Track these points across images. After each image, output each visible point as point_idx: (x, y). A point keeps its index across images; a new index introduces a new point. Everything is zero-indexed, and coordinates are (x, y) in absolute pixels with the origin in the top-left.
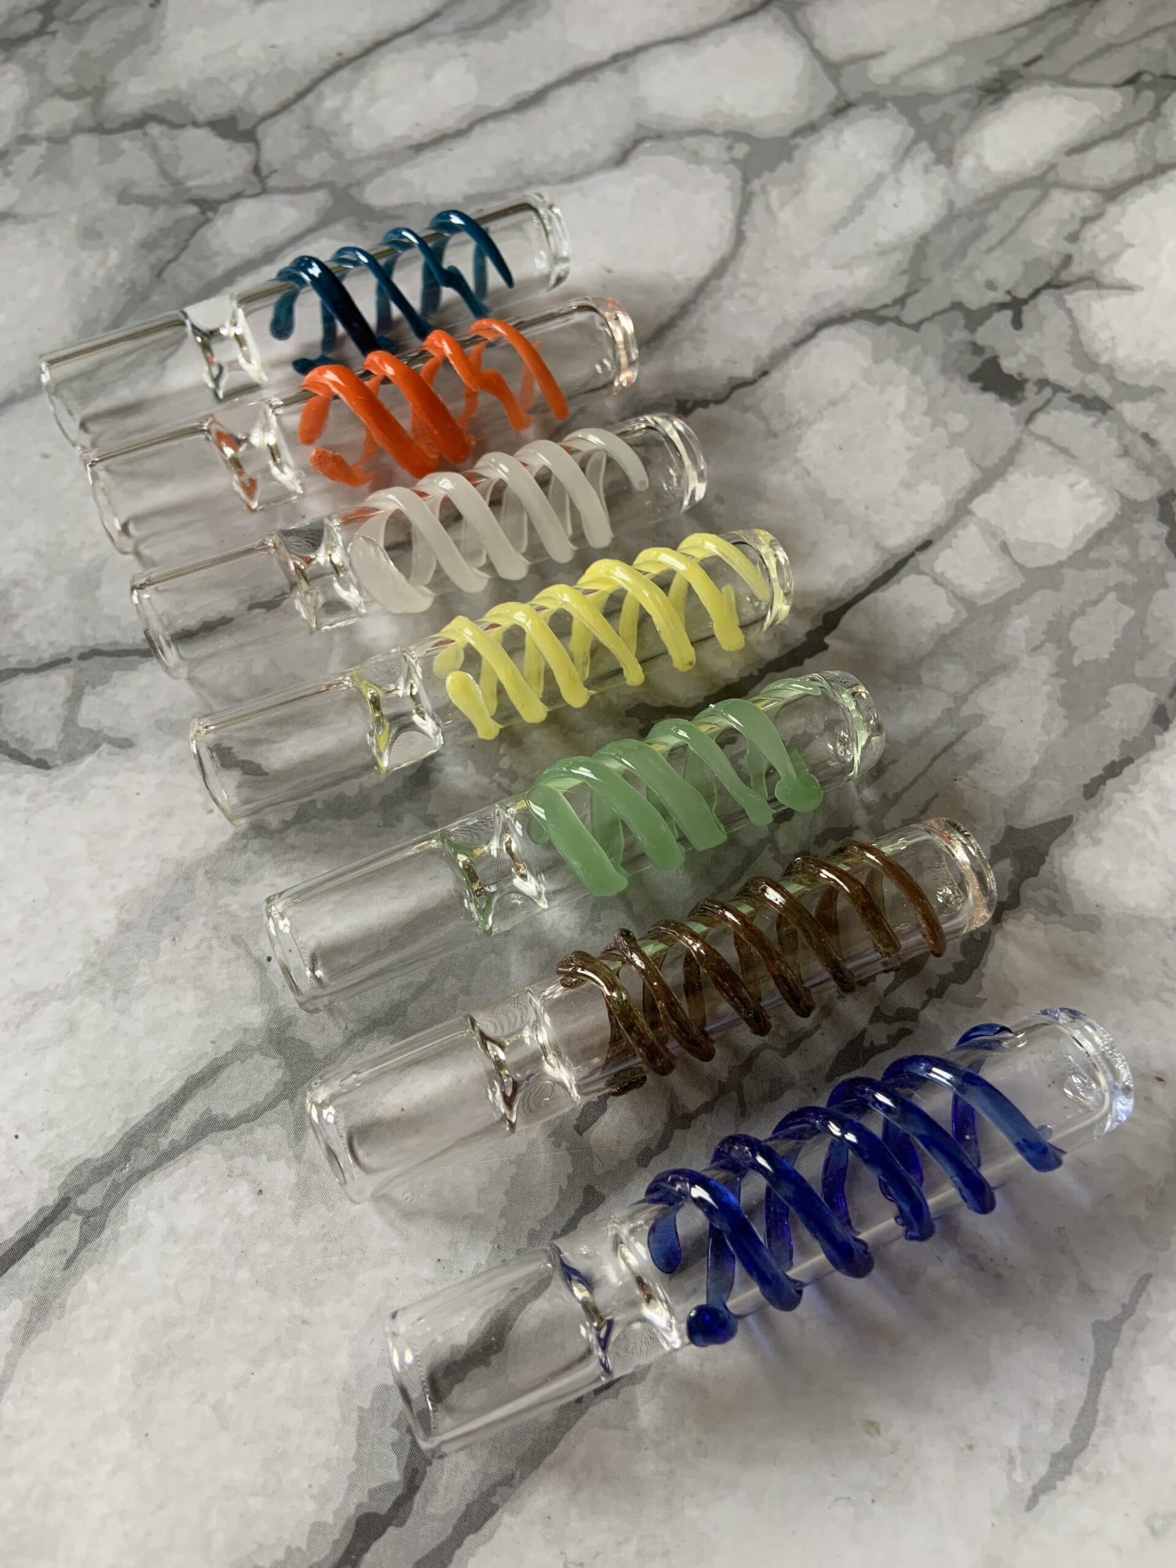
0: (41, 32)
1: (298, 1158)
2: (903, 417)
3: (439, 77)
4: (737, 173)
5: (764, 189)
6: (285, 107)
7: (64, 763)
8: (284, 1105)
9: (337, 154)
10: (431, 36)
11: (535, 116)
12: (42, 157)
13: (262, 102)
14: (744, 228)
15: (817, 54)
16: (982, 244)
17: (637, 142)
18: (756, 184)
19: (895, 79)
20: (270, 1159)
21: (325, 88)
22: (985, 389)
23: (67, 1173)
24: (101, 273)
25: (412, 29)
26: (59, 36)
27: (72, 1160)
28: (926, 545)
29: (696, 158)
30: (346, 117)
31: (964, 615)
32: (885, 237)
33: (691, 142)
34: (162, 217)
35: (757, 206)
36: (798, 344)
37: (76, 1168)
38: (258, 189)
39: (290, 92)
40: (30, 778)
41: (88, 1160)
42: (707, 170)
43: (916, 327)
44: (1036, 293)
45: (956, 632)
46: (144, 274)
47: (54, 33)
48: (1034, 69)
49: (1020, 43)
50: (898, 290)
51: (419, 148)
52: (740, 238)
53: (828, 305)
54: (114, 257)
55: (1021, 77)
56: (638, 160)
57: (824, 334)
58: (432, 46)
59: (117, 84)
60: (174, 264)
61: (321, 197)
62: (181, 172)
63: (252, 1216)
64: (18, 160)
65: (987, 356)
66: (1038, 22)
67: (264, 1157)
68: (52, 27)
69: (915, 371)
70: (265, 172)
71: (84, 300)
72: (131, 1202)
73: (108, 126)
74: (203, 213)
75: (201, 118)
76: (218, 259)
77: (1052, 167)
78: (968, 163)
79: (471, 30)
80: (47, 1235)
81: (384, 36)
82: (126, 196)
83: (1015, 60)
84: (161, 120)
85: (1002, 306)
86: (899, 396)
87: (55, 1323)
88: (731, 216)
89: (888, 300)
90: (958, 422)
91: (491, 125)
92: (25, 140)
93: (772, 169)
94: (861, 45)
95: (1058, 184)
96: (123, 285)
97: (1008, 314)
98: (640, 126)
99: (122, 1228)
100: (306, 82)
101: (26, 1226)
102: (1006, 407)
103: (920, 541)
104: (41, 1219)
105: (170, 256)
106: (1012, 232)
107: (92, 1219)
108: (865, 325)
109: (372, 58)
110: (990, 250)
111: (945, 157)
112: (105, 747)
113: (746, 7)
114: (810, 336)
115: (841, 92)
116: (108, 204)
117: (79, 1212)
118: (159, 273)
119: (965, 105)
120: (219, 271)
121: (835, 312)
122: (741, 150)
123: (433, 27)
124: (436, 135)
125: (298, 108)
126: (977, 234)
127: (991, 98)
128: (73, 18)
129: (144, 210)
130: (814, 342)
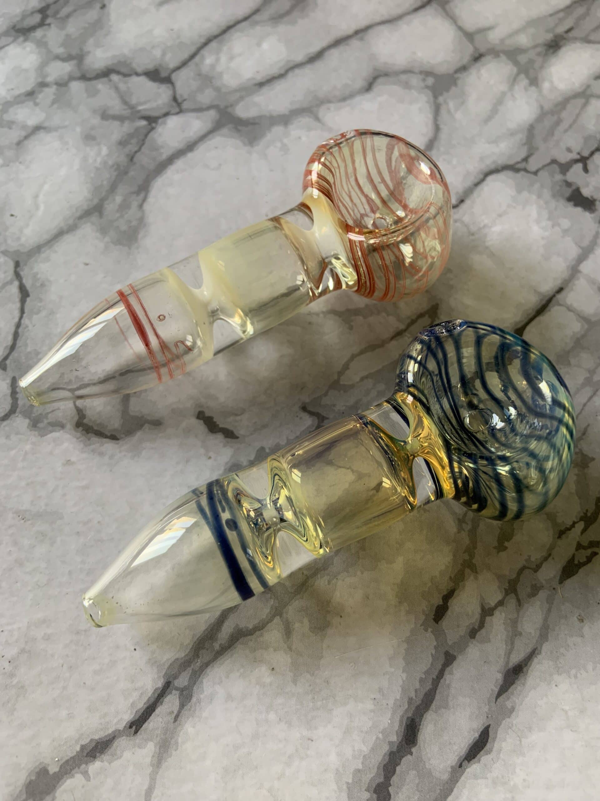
0: (42, 24)
1: (290, 649)
2: (538, 222)
3: (265, 46)
4: (430, 93)
5: (446, 102)
6: (184, 64)
7: (126, 436)
8: (277, 620)
9: (218, 90)
10: (257, 23)
11: (319, 65)
12: (55, 94)
13: (172, 61)
14: (438, 123)
15: (460, 28)
16: (562, 127)
17: (375, 78)
18: (441, 99)
19: (502, 41)
20: (275, 650)
21: (205, 52)
22: (576, 205)
23: (166, 667)
24: (99, 160)
25: (246, 19)
26: (52, 26)
27: (168, 660)
28: (560, 290)
29: (407, 86)
30: (219, 69)
31: (586, 326)
32: (512, 125)
33: (403, 77)
34: (128, 127)
35: (443, 111)
36: (477, 184)
37: (171, 664)
38: (177, 110)
39: (186, 56)
40: (109, 446)
41: (177, 659)
42: (415, 93)
43: (536, 173)
44: (592, 154)
45: (583, 336)
46: (123, 159)
47: (49, 25)
48: (570, 35)
49: (561, 20)
50: (523, 155)
51: (261, 85)
52: (437, 129)
53: (489, 163)
54: (105, 150)
55: (565, 39)
56: (378, 88)
57: (490, 178)
58: (258, 28)
59: (89, 52)
60: (138, 154)
61: (212, 113)
62: (134, 101)
63: (271, 684)
64: (41, 96)
65: (574, 187)
66: (568, 9)
67: (272, 649)
68: (48, 21)
69: (539, 196)
70: (180, 100)
71: (92, 175)
72: (205, 681)
73: (88, 76)
74: (150, 124)
75: (139, 70)
76: (162, 151)
77: (588, 86)
78: (546, 85)
79: (277, 18)
80: (162, 704)
81: (231, 23)
82: (105, 116)
83: (560, 30)
84: (118, 73)
85: (576, 161)
86: (533, 211)
87: (174, 753)
88: (430, 116)
89: (519, 159)
90: (565, 223)
91: (297, 71)
92: (43, 85)
93: (448, 90)
94: (482, 23)
95: (592, 96)
96: (113, 166)
97: (580, 166)
98: (375, 69)
99: (202, 696)
100: (193, 49)
101: (148, 700)
102: (587, 214)
103: (556, 289)
104: (156, 695)
105: (136, 149)
106: (575, 121)
107: (184, 693)
108: (510, 173)
109: (227, 36)
110: (566, 131)
111: (534, 82)
112: (146, 426)
113: (419, 4)
114: (483, 180)
115: (476, 49)
116: (96, 121)
117: (177, 689)
118: (131, 158)
119: (539, 54)
120: (164, 157)
121: (493, 167)
122: (430, 81)
123: (257, 17)
124: (268, 77)
125: (192, 64)
126: (558, 122)
127: (551, 51)
128: (58, 16)
129: (117, 123)
130: (485, 183)
